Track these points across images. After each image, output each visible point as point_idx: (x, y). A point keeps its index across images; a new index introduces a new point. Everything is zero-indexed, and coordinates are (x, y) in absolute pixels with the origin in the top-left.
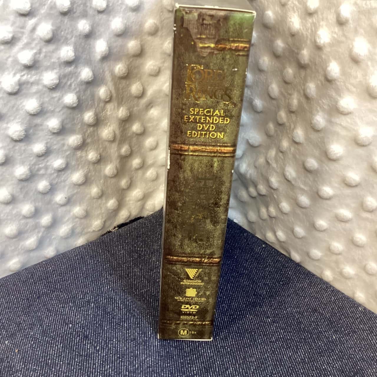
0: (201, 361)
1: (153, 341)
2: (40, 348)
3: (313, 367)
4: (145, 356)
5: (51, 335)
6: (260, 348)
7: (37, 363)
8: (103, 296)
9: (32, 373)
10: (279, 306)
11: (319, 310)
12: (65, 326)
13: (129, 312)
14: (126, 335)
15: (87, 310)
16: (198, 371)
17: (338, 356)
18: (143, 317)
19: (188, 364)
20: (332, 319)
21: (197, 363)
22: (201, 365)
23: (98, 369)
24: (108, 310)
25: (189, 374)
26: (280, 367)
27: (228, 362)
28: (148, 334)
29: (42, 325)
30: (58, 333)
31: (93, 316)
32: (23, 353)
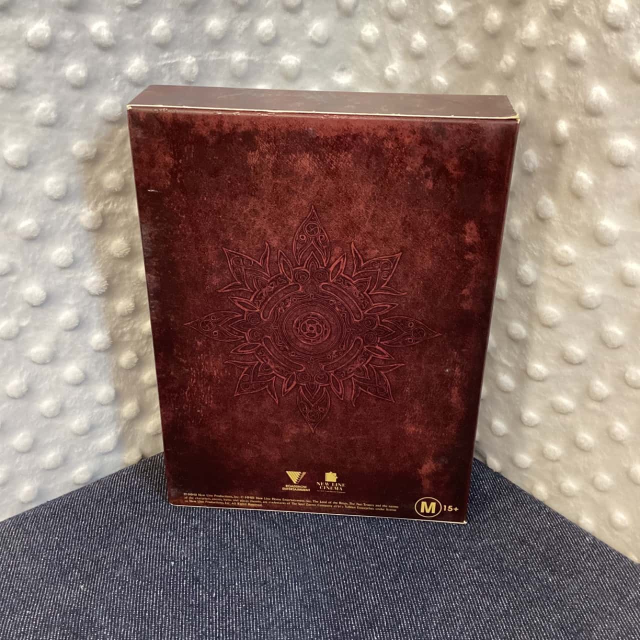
0: (361, 612)
1: (292, 585)
2: (131, 595)
3: (520, 621)
4: (281, 606)
5: (145, 578)
6: (446, 594)
7: (129, 616)
8: (215, 520)
9: (123, 630)
10: (472, 536)
11: (529, 541)
12: (165, 565)
13: (255, 543)
14: (253, 576)
15: (194, 541)
16: (358, 625)
17: (556, 607)
18: (276, 551)
19: (344, 616)
20: (548, 553)
21: (355, 614)
22: (363, 617)
23: (216, 625)
24: (224, 541)
25: (346, 630)
26: (474, 621)
27: (401, 613)
28: (285, 575)
29: (131, 562)
30: (155, 574)
31: (203, 550)
32: (107, 602)
